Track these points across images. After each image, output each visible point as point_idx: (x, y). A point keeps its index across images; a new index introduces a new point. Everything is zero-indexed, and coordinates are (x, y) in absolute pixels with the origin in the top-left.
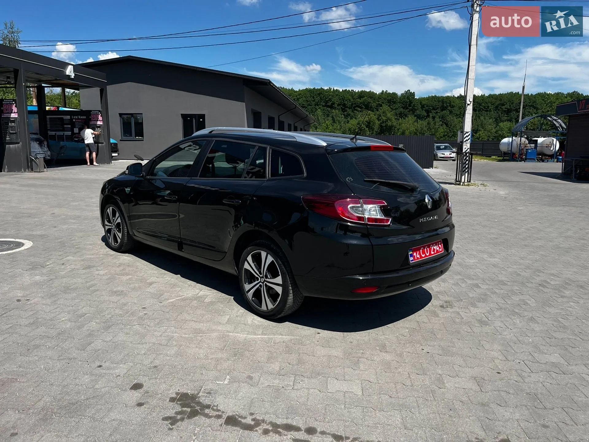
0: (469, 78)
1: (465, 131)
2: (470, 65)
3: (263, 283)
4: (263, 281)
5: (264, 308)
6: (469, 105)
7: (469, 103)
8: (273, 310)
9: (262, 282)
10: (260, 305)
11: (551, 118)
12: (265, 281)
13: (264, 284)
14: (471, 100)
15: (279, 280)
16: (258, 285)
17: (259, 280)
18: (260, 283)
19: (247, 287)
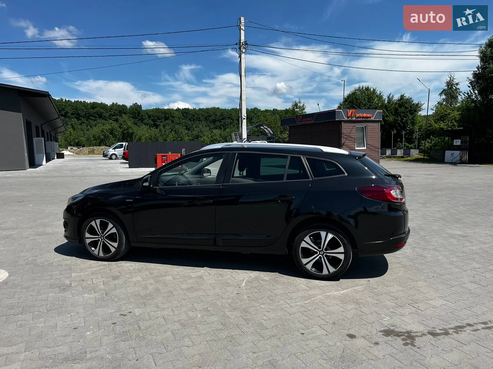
0: (242, 99)
1: (243, 138)
2: (242, 90)
3: (322, 255)
4: (322, 253)
5: (325, 272)
6: (244, 119)
7: (244, 117)
8: (334, 272)
9: (321, 255)
11: (263, 127)
12: (324, 253)
13: (324, 255)
15: (341, 249)
16: (318, 258)
17: (318, 254)
18: (320, 256)
19: (304, 261)
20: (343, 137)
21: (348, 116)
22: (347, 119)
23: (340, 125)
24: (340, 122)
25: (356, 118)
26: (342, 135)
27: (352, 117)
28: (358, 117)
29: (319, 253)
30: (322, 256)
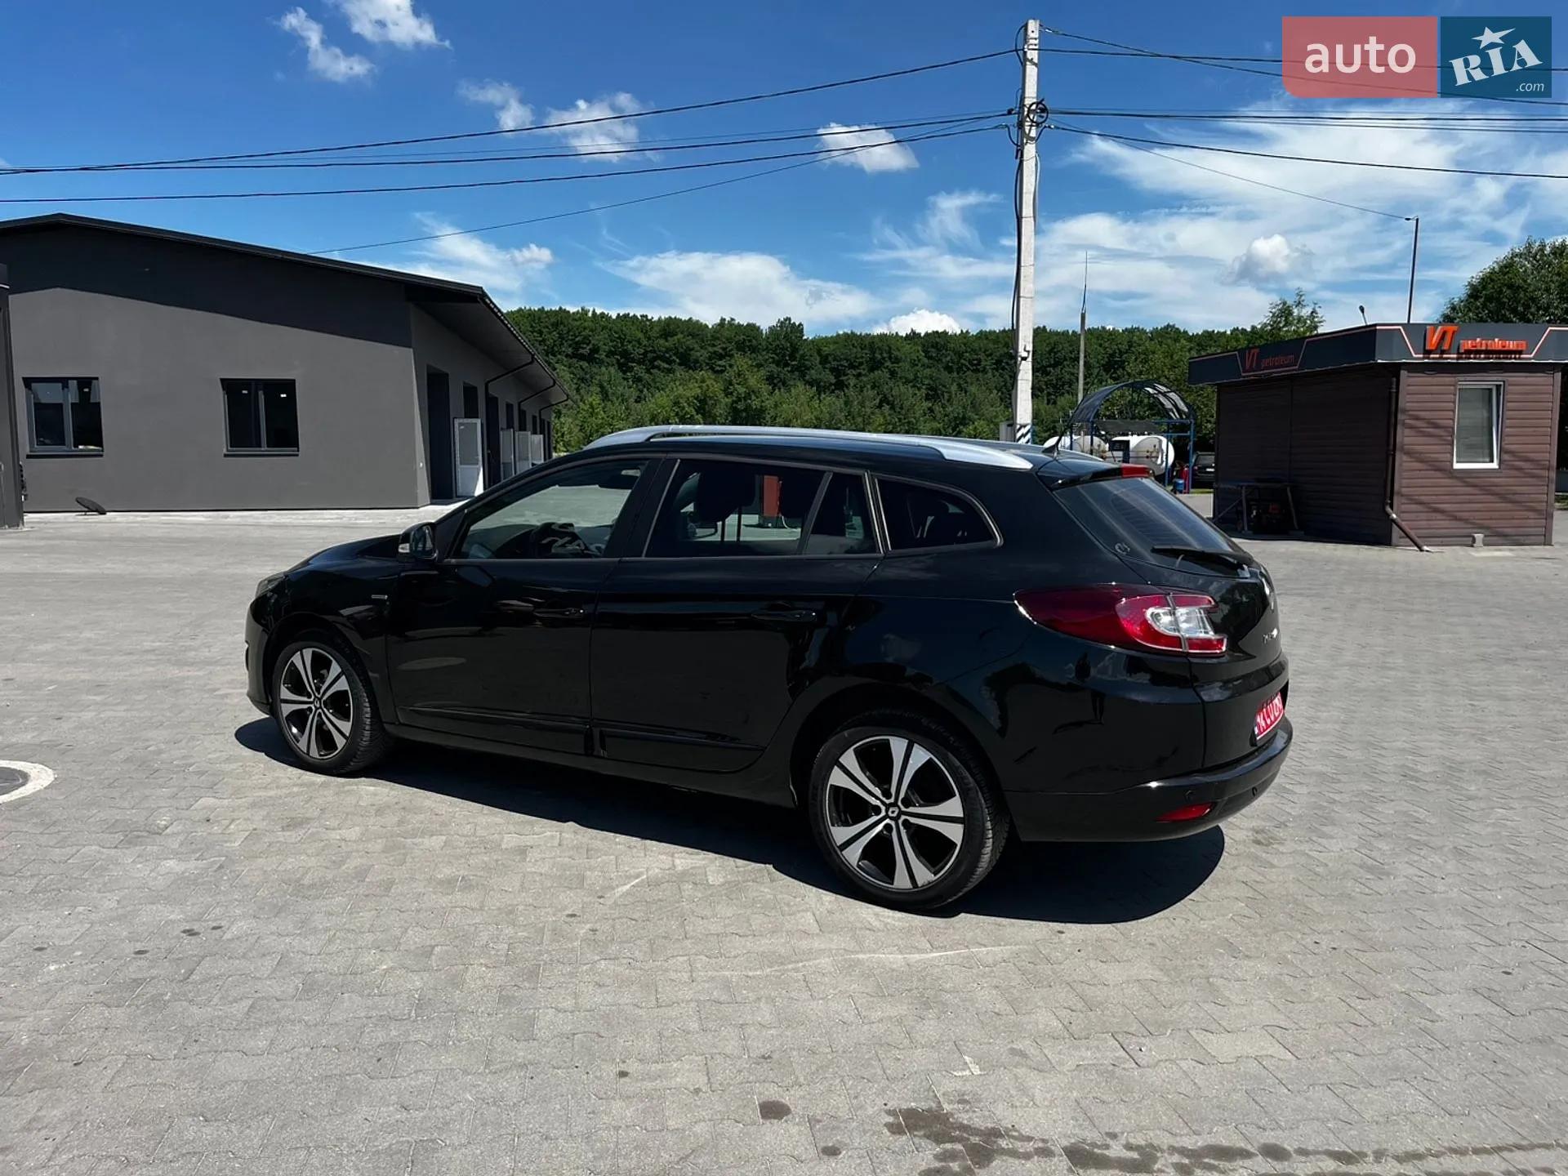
0: (1021, 295)
1: (1018, 422)
2: (1022, 264)
3: (896, 819)
4: (895, 815)
5: (901, 881)
6: (1024, 359)
7: (1024, 354)
8: (931, 886)
9: (891, 818)
10: (890, 875)
11: (1154, 388)
12: (901, 813)
13: (900, 822)
14: (1030, 348)
15: (953, 807)
16: (880, 827)
17: (883, 814)
18: (887, 821)
19: (840, 834)
20: (1404, 424)
21: (1428, 348)
22: (1424, 358)
23: (1395, 379)
24: (1394, 370)
25: (1458, 353)
26: (1400, 417)
27: (1443, 352)
28: (1468, 352)
29: (887, 811)
30: (893, 823)
